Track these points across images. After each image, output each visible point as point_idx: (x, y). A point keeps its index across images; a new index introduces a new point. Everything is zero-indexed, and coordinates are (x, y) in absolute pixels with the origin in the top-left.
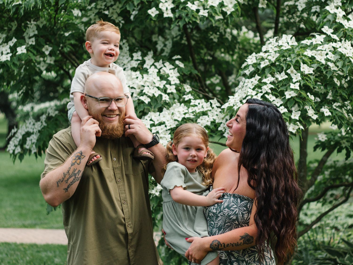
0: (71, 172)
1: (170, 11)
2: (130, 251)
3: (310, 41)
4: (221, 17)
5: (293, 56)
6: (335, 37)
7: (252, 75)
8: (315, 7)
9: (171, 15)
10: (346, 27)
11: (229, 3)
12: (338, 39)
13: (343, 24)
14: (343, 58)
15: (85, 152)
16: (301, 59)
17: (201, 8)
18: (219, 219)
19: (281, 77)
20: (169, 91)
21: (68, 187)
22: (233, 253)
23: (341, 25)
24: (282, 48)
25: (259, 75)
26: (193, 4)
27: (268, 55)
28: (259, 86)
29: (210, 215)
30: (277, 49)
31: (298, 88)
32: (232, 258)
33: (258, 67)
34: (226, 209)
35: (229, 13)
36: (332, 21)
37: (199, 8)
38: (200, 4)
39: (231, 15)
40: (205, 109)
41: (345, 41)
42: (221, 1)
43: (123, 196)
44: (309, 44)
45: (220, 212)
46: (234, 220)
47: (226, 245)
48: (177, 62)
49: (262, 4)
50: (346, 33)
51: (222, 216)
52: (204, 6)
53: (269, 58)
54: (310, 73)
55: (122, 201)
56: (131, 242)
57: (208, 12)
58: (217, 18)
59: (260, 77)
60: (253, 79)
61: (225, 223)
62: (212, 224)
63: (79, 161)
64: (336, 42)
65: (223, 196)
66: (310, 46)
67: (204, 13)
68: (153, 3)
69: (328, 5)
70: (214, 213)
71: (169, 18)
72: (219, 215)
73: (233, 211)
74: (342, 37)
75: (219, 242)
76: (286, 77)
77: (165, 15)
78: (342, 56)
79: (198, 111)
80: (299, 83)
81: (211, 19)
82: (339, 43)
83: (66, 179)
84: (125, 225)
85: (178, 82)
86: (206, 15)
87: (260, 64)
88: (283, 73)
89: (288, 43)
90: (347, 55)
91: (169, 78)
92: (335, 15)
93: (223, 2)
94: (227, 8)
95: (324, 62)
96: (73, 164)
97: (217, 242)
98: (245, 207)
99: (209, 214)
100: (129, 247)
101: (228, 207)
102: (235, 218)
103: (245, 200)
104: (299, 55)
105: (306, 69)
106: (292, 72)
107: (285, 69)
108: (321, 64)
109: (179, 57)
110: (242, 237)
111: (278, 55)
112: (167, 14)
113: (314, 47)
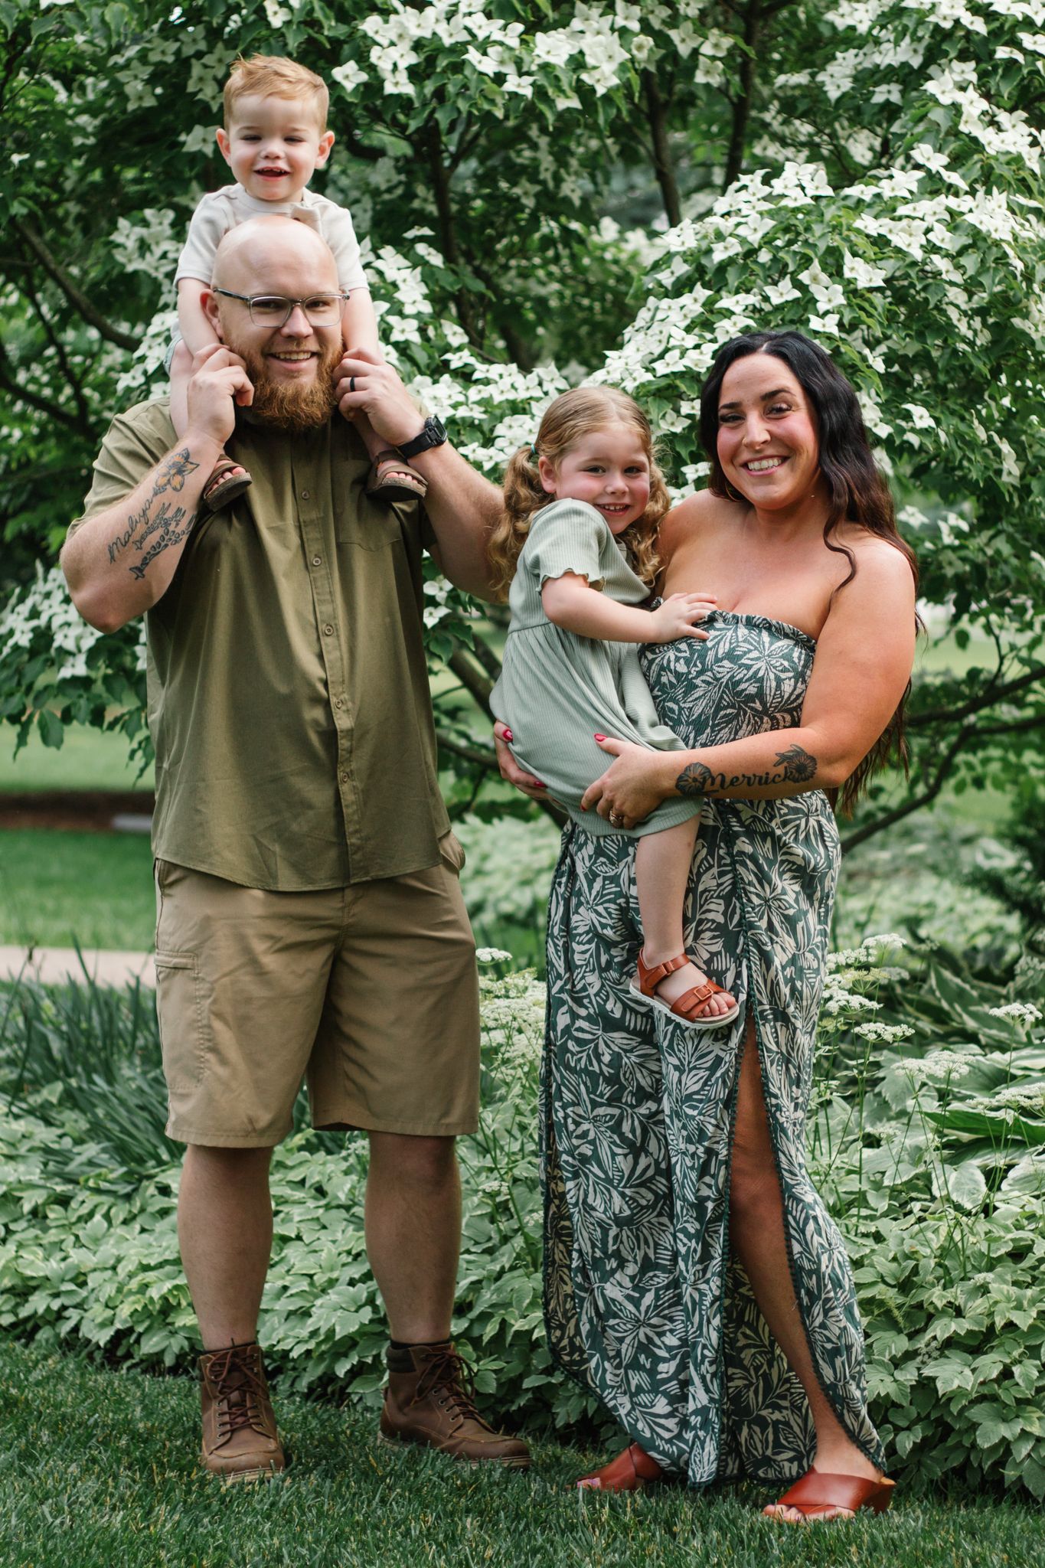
0: (152, 514)
1: (403, 76)
2: (344, 788)
3: (873, 190)
4: (575, 103)
5: (818, 229)
6: (953, 178)
7: (682, 287)
8: (884, 88)
9: (408, 89)
10: (991, 151)
11: (603, 57)
12: (963, 186)
13: (982, 140)
14: (980, 244)
15: (198, 452)
16: (847, 240)
17: (510, 70)
18: (698, 693)
19: (783, 293)
20: (396, 336)
21: (145, 562)
22: (739, 806)
23: (975, 145)
24: (784, 203)
25: (706, 285)
26: (485, 54)
27: (738, 224)
28: (704, 323)
29: (664, 679)
30: (767, 206)
31: (835, 331)
32: (734, 822)
33: (704, 261)
34: (726, 663)
35: (601, 91)
36: (944, 129)
37: (504, 70)
38: (506, 55)
39: (607, 98)
40: (522, 395)
41: (988, 192)
42: (575, 52)
43: (324, 609)
44: (867, 198)
45: (700, 673)
46: (750, 698)
47: (728, 780)
48: (421, 249)
49: (707, 72)
50: (991, 168)
51: (708, 683)
52: (519, 63)
53: (742, 231)
54: (874, 284)
55: (322, 627)
56: (349, 760)
57: (533, 84)
58: (562, 104)
59: (709, 293)
60: (686, 299)
61: (718, 709)
62: (672, 710)
63: (179, 478)
64: (956, 195)
65: (711, 620)
66: (870, 206)
67: (520, 86)
68: (347, 48)
69: (930, 78)
70: (678, 675)
71: (399, 96)
72: (698, 682)
73: (748, 667)
74: (976, 181)
75: (708, 770)
76: (797, 294)
77: (389, 89)
78: (978, 240)
79: (498, 398)
80: (837, 317)
81: (543, 107)
82: (968, 198)
83: (136, 536)
84: (326, 704)
85: (427, 308)
86: (528, 92)
87: (709, 251)
88: (786, 283)
89: (803, 189)
90: (995, 236)
91: (397, 295)
92: (956, 109)
93: (581, 53)
94: (596, 74)
95: (918, 254)
96: (159, 491)
97: (699, 770)
98: (783, 657)
99: (659, 676)
100: (340, 775)
101: (731, 656)
102: (752, 690)
103: (786, 636)
104: (836, 228)
105: (864, 274)
106: (815, 279)
107: (791, 268)
108: (908, 260)
109: (426, 231)
110: (783, 758)
111: (770, 223)
112: (396, 84)
113: (887, 208)
